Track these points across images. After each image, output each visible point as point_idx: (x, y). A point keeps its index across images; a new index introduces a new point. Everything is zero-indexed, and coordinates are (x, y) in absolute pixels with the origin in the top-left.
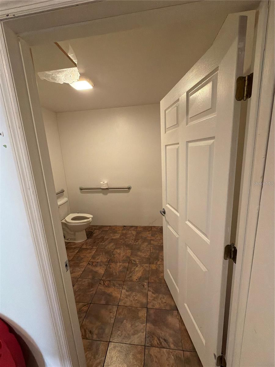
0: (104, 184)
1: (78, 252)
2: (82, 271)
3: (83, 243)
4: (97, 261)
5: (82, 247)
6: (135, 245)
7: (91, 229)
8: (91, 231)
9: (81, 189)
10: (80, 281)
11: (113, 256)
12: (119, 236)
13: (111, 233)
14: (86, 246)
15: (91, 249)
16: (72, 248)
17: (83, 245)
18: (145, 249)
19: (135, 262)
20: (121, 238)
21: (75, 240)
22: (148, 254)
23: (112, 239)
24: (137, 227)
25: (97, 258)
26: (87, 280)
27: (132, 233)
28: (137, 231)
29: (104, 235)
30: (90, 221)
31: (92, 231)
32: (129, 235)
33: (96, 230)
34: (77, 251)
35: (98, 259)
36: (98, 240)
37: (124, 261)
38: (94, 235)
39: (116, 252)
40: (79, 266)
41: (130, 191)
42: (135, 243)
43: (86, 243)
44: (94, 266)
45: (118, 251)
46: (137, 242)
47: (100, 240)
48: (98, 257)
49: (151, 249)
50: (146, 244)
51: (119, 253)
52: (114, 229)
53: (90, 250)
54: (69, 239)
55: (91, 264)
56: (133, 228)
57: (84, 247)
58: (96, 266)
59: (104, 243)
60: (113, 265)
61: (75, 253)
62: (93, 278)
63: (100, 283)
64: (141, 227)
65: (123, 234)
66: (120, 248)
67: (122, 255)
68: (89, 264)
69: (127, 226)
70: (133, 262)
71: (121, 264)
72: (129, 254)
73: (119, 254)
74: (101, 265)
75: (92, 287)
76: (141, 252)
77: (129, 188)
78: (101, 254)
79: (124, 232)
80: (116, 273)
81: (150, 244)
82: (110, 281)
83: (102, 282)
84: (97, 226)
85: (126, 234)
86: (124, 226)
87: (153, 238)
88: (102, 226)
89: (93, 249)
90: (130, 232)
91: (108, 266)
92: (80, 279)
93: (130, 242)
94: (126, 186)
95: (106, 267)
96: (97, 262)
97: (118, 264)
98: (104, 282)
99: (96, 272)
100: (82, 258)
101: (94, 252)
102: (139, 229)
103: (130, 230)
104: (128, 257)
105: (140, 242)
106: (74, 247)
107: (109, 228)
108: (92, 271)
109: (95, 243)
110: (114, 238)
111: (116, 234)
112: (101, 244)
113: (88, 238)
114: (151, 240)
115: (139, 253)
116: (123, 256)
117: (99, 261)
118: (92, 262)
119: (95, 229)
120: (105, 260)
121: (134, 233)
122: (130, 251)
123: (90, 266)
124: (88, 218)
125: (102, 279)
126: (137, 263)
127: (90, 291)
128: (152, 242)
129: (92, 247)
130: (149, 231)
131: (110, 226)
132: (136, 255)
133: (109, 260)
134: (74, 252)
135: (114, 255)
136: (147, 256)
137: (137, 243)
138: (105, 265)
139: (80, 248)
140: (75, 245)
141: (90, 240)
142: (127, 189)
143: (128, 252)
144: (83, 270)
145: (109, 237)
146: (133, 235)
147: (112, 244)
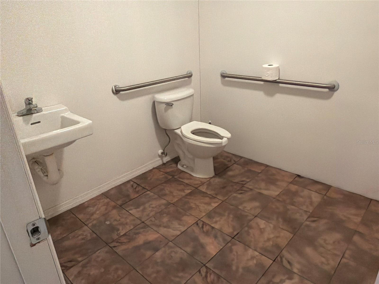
0: (268, 69)
1: (190, 194)
2: (180, 231)
3: (205, 181)
4: (213, 225)
5: (199, 188)
6: (307, 226)
7: (229, 159)
8: (227, 163)
9: (224, 76)
10: (171, 247)
11: (246, 229)
12: (277, 193)
13: (263, 180)
14: (207, 188)
15: (213, 197)
16: (182, 183)
17: (203, 184)
18: (330, 247)
19: (288, 266)
20: (280, 199)
21: (192, 170)
22: (333, 263)
23: (260, 194)
24: (328, 187)
25: (214, 220)
26: (181, 252)
27: (310, 198)
28: (325, 197)
29: (248, 180)
30: (221, 143)
31: (229, 164)
32: (301, 199)
33: (235, 165)
34: (189, 191)
35: (216, 222)
36: (232, 186)
37: (265, 251)
38: (230, 173)
39: (257, 224)
40: (180, 220)
41: (332, 95)
42: (308, 223)
43: (208, 183)
44: (204, 232)
45: (262, 223)
46: (314, 221)
47: (235, 187)
48: (218, 219)
49: (346, 255)
50: (337, 236)
51: (261, 229)
52: (274, 175)
53: (210, 198)
54: (185, 166)
55: (201, 226)
56: (319, 187)
57: (203, 189)
58: (207, 233)
59: (239, 196)
60: (238, 248)
61: (184, 194)
62: (192, 255)
63: (199, 271)
64: (339, 191)
65: (287, 192)
66: (267, 219)
67: (266, 235)
68: (197, 224)
69: (306, 178)
70: (285, 263)
71: (257, 253)
72: (283, 242)
73: (262, 231)
74: (216, 237)
75: (183, 270)
76: (315, 248)
77: (332, 88)
78: (226, 214)
79: (293, 188)
80: (238, 268)
81: (348, 240)
82: (219, 277)
83: (204, 270)
84: (241, 157)
85: (295, 194)
86: (299, 176)
87: (362, 229)
88: (251, 160)
89: (216, 200)
90: (306, 192)
91: (229, 244)
92: (171, 244)
93: (297, 216)
94: (326, 80)
95: (224, 245)
96: (213, 228)
97: (250, 252)
98: (207, 272)
99: (202, 246)
100: (191, 208)
101: (216, 205)
102: (332, 194)
103: (309, 188)
104: (277, 246)
105: (322, 224)
106: (186, 181)
107: (263, 168)
108: (195, 239)
109: (224, 188)
110: (265, 192)
111: (273, 187)
112: (235, 195)
113: (215, 174)
114: (356, 231)
115: (309, 250)
116: (269, 240)
117: (217, 226)
118: (204, 224)
119: (235, 162)
120: (228, 230)
121: (316, 198)
122: (289, 235)
123: (196, 230)
124: (221, 138)
125: (206, 265)
126: (295, 270)
127: (178, 277)
128: (356, 238)
129: (216, 194)
130: (358, 207)
131: (267, 166)
132: (301, 253)
133: (235, 233)
134: (183, 190)
135: (250, 227)
136: (326, 268)
137: (313, 225)
138: (224, 240)
139: (196, 188)
140: (191, 179)
141: (217, 180)
142: (327, 90)
143: (282, 234)
144: (183, 229)
145: (256, 188)
146: (311, 203)
147: (257, 204)
